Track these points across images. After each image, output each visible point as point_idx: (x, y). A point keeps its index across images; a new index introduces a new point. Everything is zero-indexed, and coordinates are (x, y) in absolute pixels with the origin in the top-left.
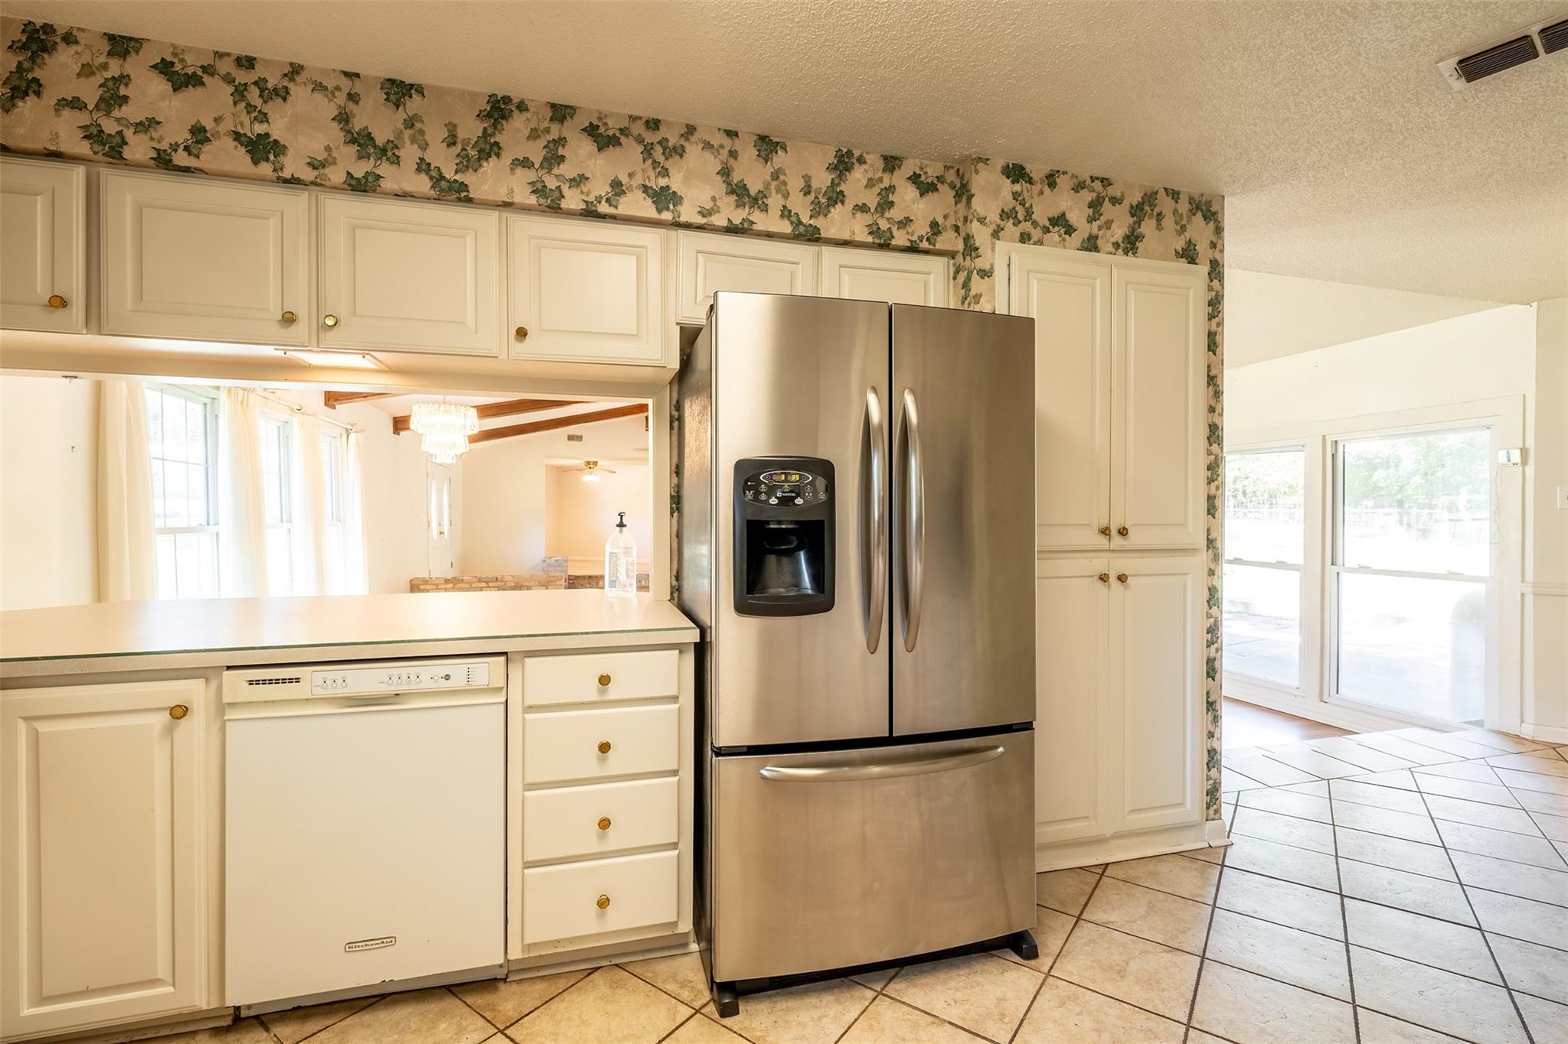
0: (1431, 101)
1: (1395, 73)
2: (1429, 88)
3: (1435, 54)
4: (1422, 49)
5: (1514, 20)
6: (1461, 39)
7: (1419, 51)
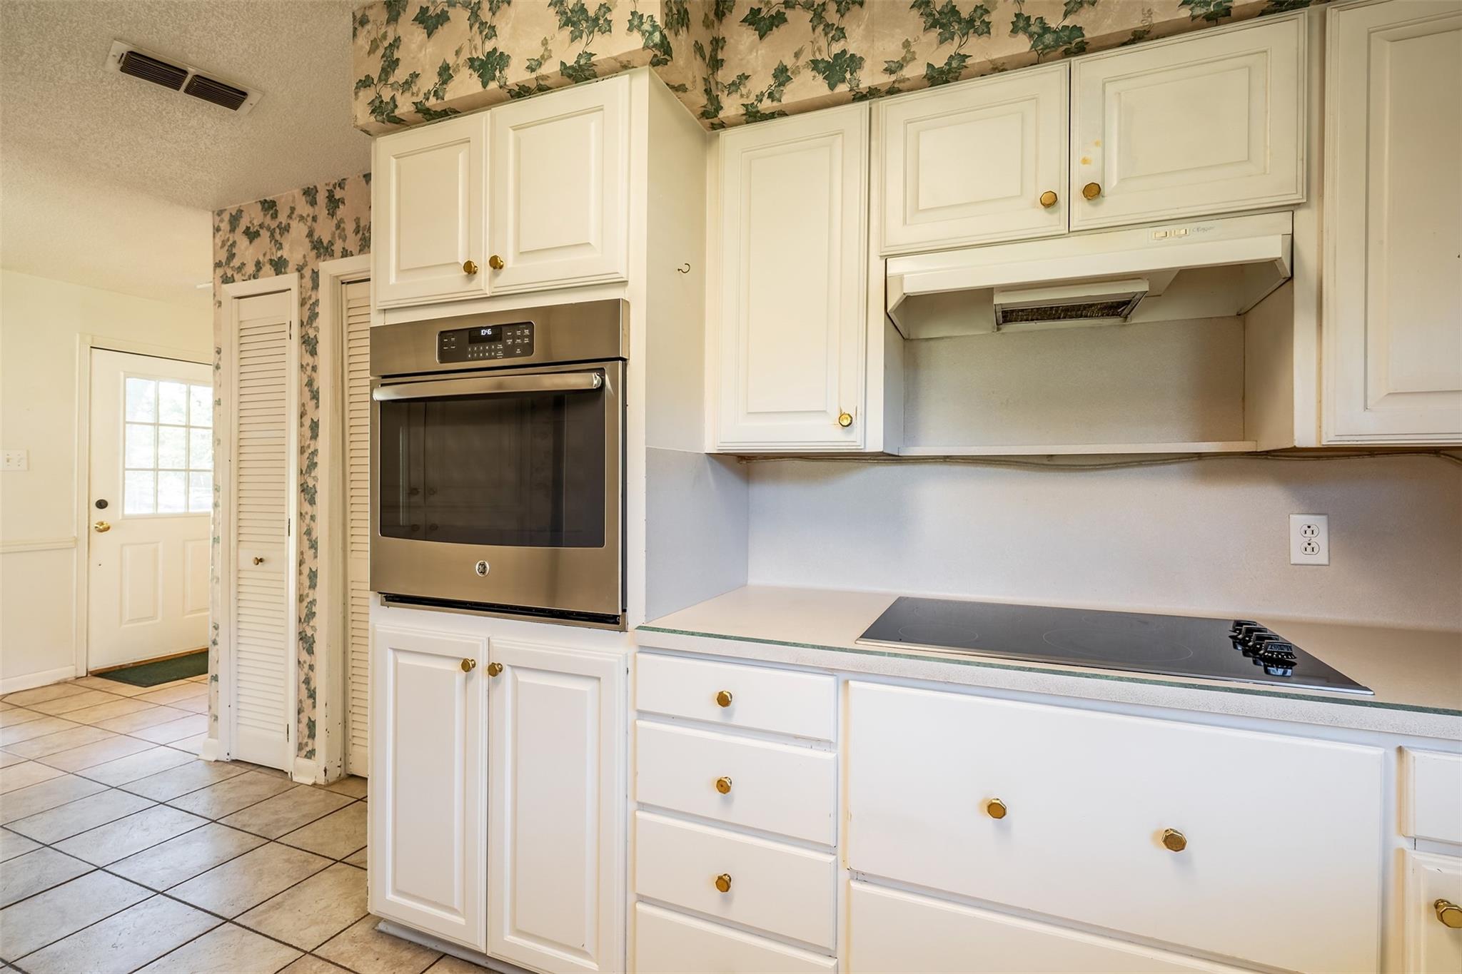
0: (78, 61)
1: (75, 19)
2: (87, 51)
3: (120, 32)
4: (115, 20)
5: (190, 55)
6: (148, 37)
7: (111, 19)
